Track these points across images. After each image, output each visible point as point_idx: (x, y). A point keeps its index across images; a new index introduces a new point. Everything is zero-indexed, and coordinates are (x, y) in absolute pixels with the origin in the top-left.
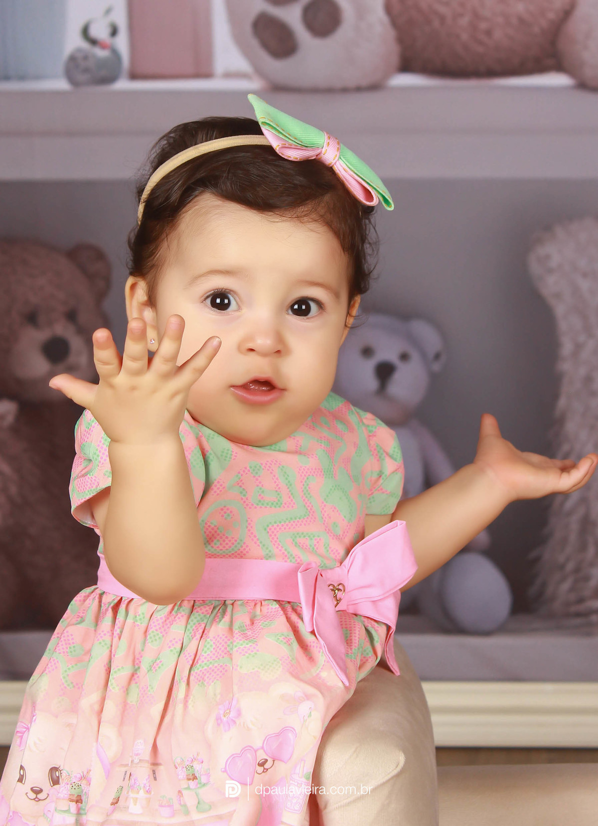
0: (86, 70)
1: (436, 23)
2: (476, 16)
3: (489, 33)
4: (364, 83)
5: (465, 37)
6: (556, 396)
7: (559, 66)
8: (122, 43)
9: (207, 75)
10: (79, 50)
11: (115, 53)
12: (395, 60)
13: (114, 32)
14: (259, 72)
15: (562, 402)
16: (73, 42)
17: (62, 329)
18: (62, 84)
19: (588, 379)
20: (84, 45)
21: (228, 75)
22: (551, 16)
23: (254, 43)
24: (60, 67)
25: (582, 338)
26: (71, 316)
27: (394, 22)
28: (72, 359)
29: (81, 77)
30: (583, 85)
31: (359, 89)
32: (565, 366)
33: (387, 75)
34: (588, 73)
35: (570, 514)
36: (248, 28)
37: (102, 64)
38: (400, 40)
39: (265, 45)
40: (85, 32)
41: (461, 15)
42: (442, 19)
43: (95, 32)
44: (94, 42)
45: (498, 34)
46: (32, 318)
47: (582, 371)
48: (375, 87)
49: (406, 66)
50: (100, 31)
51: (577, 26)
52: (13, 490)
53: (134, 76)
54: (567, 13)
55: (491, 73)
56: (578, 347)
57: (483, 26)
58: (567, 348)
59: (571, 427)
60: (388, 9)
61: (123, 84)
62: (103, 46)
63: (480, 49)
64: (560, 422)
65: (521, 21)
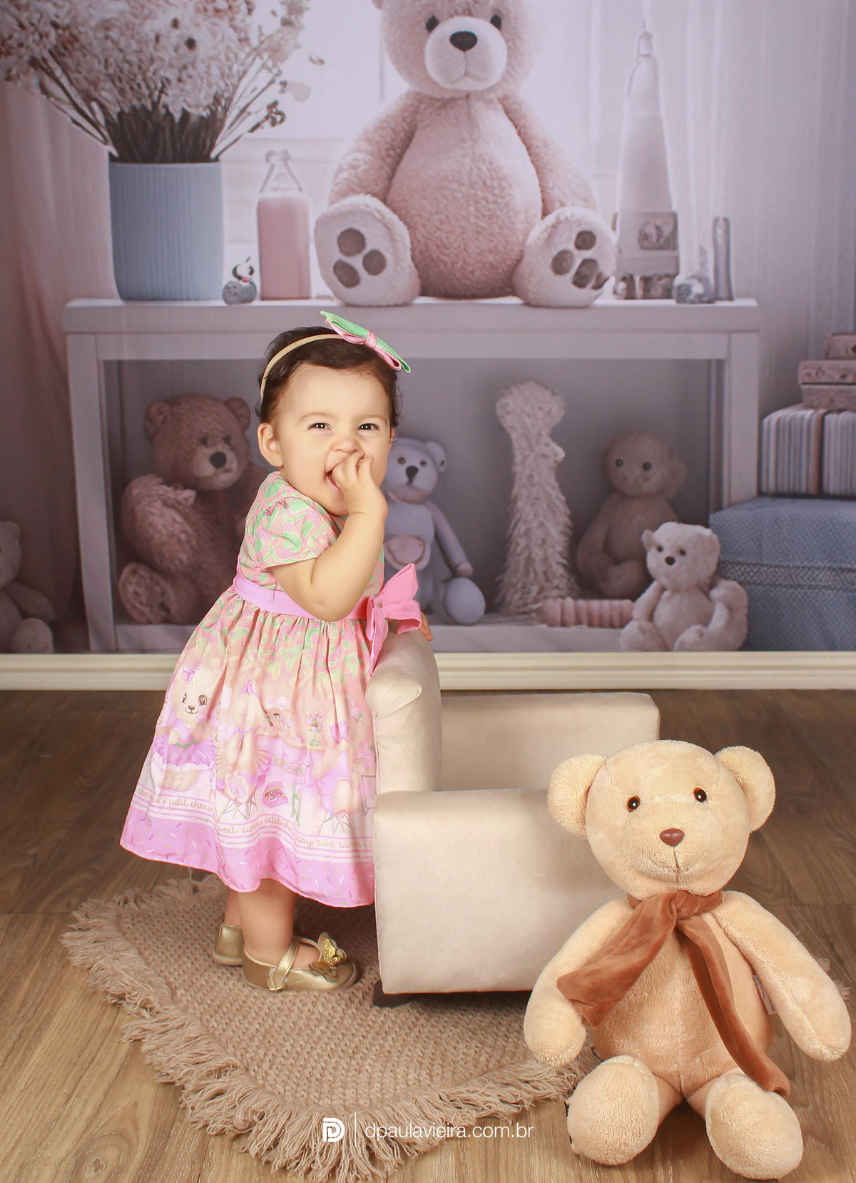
0: (235, 294)
1: (442, 267)
2: (465, 262)
3: (472, 273)
4: (399, 302)
5: (458, 275)
6: (512, 487)
7: (514, 293)
8: (256, 278)
9: (308, 298)
10: (231, 282)
11: (252, 283)
12: (417, 288)
13: (252, 272)
14: (337, 295)
15: (515, 490)
16: (228, 278)
17: (222, 448)
18: (222, 303)
19: (531, 476)
20: (235, 280)
21: (318, 297)
22: (509, 263)
23: (335, 278)
24: (221, 293)
25: (527, 452)
26: (227, 440)
27: (416, 267)
28: (227, 465)
29: (233, 299)
30: (528, 304)
31: (396, 306)
32: (517, 469)
33: (413, 298)
34: (531, 296)
35: (520, 554)
36: (331, 270)
37: (245, 290)
38: (420, 277)
39: (341, 280)
40: (235, 272)
41: (457, 262)
42: (446, 264)
43: (239, 272)
44: (240, 278)
45: (478, 273)
46: (204, 441)
47: (527, 472)
48: (405, 305)
49: (424, 293)
50: (243, 272)
51: (524, 268)
52: (194, 542)
53: (263, 298)
54: (519, 261)
55: (474, 297)
56: (525, 457)
57: (469, 268)
58: (518, 458)
59: (520, 504)
60: (413, 259)
61: (257, 303)
62: (245, 281)
63: (468, 282)
64: (515, 501)
65: (491, 265)
